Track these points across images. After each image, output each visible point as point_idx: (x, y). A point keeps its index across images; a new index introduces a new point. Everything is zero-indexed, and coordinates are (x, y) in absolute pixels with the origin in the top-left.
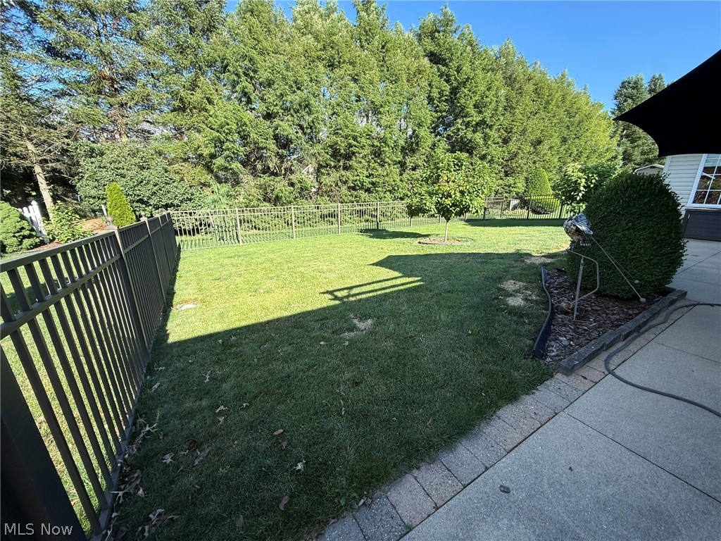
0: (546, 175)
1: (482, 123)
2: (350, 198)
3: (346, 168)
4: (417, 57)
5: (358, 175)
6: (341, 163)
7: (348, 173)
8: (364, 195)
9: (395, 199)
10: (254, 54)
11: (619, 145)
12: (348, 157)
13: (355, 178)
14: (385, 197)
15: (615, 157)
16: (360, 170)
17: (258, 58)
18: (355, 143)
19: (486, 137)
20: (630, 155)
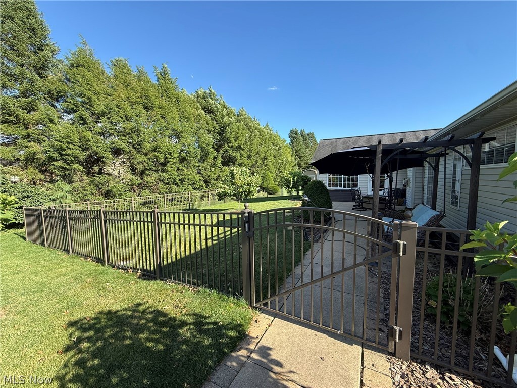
0: (270, 175)
1: (239, 147)
2: (165, 190)
3: (163, 171)
4: (197, 109)
5: (171, 175)
6: (159, 168)
7: (164, 174)
8: (174, 187)
9: (195, 189)
10: (90, 94)
11: (295, 160)
12: (164, 164)
13: (169, 177)
14: (188, 189)
15: (295, 165)
16: (172, 171)
17: (94, 97)
18: (170, 156)
19: (242, 155)
20: (300, 164)
